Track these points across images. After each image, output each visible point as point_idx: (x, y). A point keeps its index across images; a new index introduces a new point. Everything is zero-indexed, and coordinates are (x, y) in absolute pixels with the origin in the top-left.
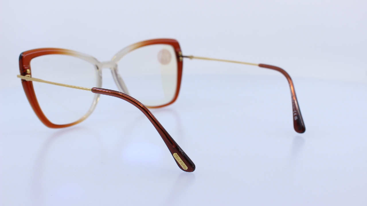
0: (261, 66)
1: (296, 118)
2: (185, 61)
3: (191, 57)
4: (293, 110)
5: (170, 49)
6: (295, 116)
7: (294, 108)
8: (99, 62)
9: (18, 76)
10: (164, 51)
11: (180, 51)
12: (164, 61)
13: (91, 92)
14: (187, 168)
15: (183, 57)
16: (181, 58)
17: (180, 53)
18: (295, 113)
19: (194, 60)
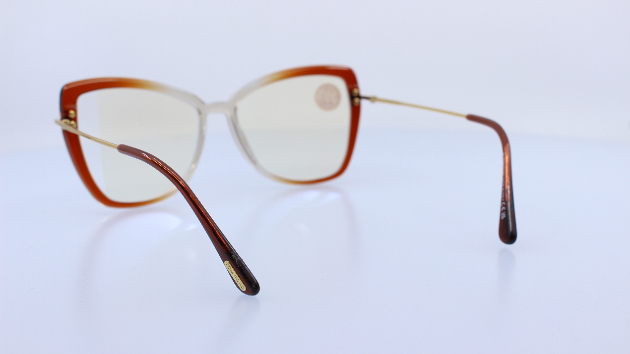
1: (504, 216)
2: (365, 105)
5: (339, 83)
6: (504, 211)
7: (503, 196)
8: (203, 103)
9: (58, 122)
11: (357, 88)
14: (244, 289)
15: (359, 97)
17: (355, 91)
18: (503, 205)
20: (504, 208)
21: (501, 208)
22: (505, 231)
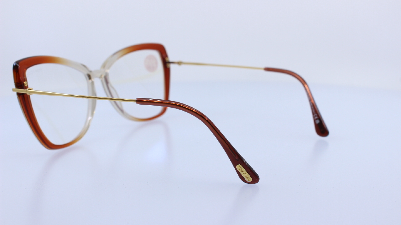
0: (268, 69)
1: (318, 122)
3: (179, 63)
4: (313, 114)
5: (155, 54)
6: (317, 119)
7: (314, 111)
8: (91, 72)
9: (13, 90)
10: (150, 57)
11: (167, 57)
12: (151, 68)
13: (135, 103)
14: (251, 180)
15: (170, 63)
16: (168, 65)
17: (167, 59)
18: (316, 116)
19: (183, 66)
20: (316, 117)
21: (314, 117)
22: (322, 130)
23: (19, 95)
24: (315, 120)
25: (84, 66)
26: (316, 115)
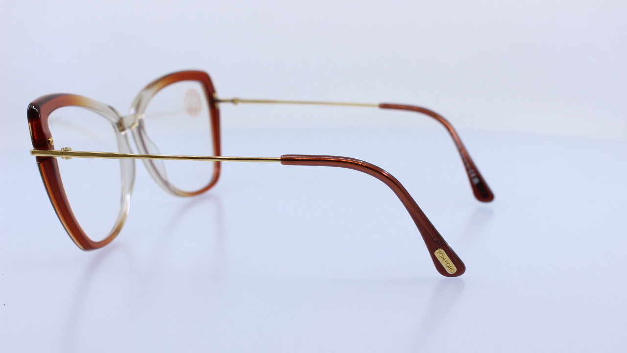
0: (385, 106)
1: (476, 181)
3: (234, 101)
4: (468, 170)
6: (474, 177)
7: (468, 165)
9: (33, 153)
10: (191, 93)
12: (193, 111)
14: (455, 270)
15: (218, 101)
16: (217, 105)
17: (214, 96)
18: (472, 173)
20: (473, 175)
21: (469, 175)
22: (483, 192)
23: (39, 159)
24: (471, 179)
25: (112, 109)
26: (472, 171)
